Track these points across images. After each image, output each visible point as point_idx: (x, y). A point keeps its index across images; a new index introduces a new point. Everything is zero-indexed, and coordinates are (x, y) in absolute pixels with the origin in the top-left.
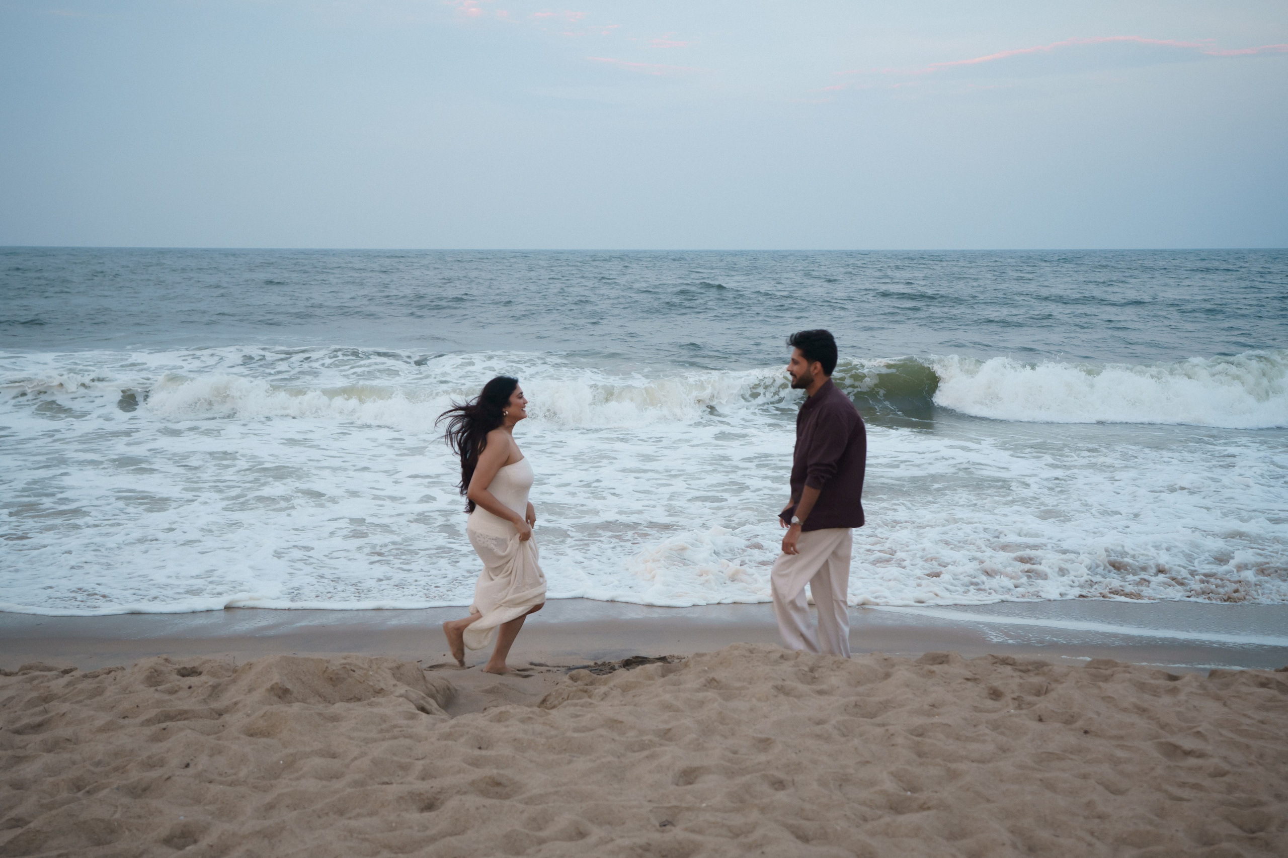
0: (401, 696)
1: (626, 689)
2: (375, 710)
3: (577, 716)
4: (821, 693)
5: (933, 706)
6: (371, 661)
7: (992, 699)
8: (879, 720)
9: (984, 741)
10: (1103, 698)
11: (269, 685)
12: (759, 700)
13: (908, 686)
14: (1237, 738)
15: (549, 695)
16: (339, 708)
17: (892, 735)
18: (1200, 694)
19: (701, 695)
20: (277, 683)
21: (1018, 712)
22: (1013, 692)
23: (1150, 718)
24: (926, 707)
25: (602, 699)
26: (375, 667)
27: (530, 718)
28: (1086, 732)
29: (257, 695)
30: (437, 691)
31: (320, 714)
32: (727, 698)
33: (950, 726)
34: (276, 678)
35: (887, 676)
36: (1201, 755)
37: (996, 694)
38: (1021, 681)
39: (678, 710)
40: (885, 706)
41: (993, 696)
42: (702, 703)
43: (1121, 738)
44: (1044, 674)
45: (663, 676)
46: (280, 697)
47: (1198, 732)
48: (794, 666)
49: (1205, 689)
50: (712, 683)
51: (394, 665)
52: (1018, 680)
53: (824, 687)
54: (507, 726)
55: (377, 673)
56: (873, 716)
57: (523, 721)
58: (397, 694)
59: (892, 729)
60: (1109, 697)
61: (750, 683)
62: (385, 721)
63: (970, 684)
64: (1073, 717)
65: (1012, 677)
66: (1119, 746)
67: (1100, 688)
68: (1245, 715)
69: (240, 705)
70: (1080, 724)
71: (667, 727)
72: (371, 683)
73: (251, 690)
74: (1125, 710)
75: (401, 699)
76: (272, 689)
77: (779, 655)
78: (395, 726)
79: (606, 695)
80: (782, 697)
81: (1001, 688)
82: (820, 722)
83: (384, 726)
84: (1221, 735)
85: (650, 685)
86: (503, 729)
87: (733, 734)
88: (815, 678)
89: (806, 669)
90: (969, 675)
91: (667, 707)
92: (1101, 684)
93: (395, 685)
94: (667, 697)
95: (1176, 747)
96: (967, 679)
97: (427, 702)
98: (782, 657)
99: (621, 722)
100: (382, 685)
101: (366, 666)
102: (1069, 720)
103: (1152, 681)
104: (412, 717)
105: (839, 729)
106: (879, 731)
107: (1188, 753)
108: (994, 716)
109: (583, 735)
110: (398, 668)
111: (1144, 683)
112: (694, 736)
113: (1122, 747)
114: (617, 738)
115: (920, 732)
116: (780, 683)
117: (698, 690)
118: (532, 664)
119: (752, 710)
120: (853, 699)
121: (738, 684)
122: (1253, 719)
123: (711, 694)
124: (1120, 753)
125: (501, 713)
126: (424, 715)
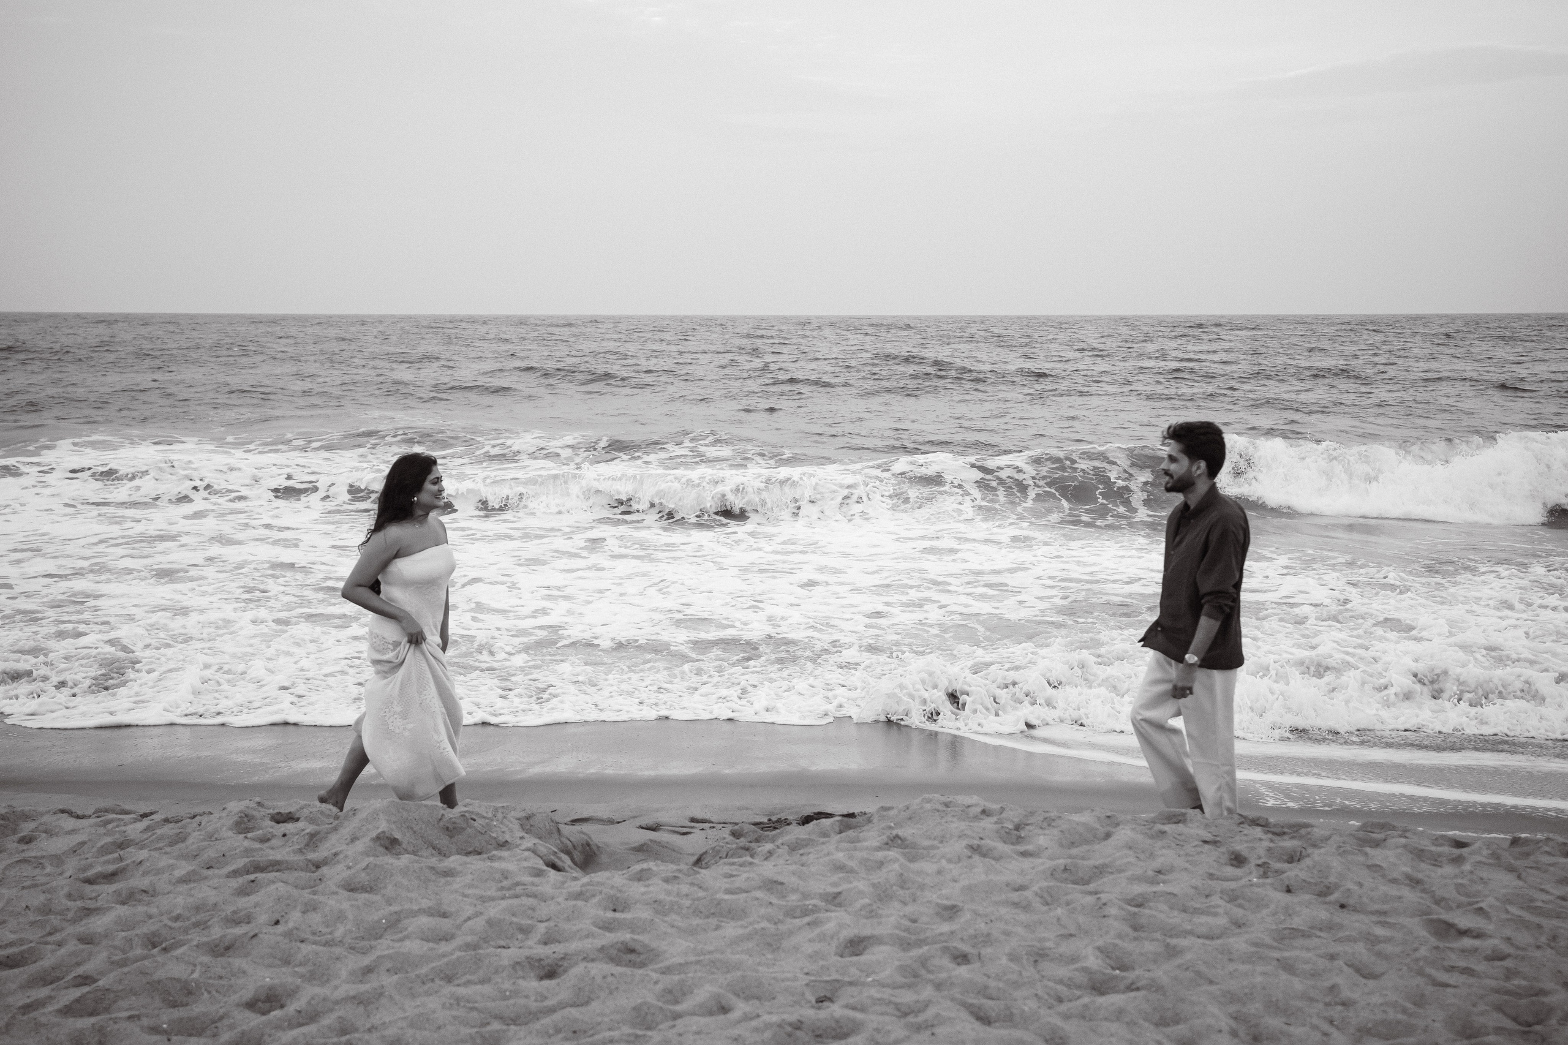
0: (528, 849)
1: (794, 847)
2: (496, 865)
3: (732, 876)
4: (1024, 854)
5: (1159, 872)
6: (496, 809)
7: (1232, 865)
8: (1091, 887)
9: (1216, 914)
10: (1369, 867)
11: (374, 834)
12: (950, 861)
13: (1130, 848)
14: (1527, 916)
15: (706, 853)
16: (454, 861)
17: (1105, 904)
18: (1490, 864)
19: (880, 855)
20: (384, 832)
21: (1261, 881)
22: (1260, 858)
23: (1424, 891)
24: (1150, 873)
25: (766, 859)
26: (500, 816)
27: (676, 877)
28: (1342, 906)
29: (360, 846)
30: (574, 846)
31: (432, 868)
32: (912, 859)
33: (1175, 895)
34: (383, 826)
35: (1108, 836)
36: (1479, 935)
37: (1238, 860)
38: (1272, 845)
39: (851, 871)
40: (1101, 871)
41: (1235, 862)
42: (881, 864)
43: (1385, 913)
44: (1301, 837)
45: (841, 832)
46: (387, 848)
47: (1481, 909)
48: (996, 823)
49: (1498, 858)
50: (895, 841)
51: (524, 814)
52: (1266, 844)
53: (1030, 847)
54: (648, 886)
55: (502, 823)
56: (1087, 883)
57: (666, 880)
58: (523, 847)
59: (1104, 897)
60: (1377, 866)
61: (942, 842)
62: (507, 878)
63: (1207, 847)
64: (1328, 888)
65: (1261, 839)
66: (1379, 922)
67: (1366, 854)
68: (1542, 890)
69: (341, 856)
70: (1336, 896)
71: (836, 890)
72: (494, 835)
73: (354, 839)
74: (1394, 881)
75: (527, 853)
76: (378, 838)
77: (980, 809)
78: (517, 884)
79: (770, 853)
80: (977, 858)
81: (1245, 853)
82: (1021, 888)
83: (505, 883)
84: (1507, 912)
85: (823, 843)
86: (643, 889)
87: (914, 900)
88: (1020, 837)
89: (1011, 826)
90: (1208, 837)
91: (840, 868)
92: (1368, 850)
93: (522, 838)
94: (840, 856)
95: (1450, 926)
96: (1205, 842)
97: (560, 859)
98: (984, 812)
99: (782, 884)
100: (507, 837)
101: (490, 815)
102: (1324, 892)
103: (1433, 848)
104: (539, 873)
105: (1042, 897)
106: (1090, 899)
107: (1464, 933)
108: (1233, 885)
109: (735, 897)
110: (528, 818)
111: (1422, 851)
112: (867, 901)
113: (1383, 924)
114: (775, 901)
115: (1139, 902)
116: (976, 842)
117: (878, 849)
118: (693, 820)
119: (939, 872)
120: (1062, 861)
121: (926, 843)
122: (1552, 894)
123: (892, 853)
124: (1379, 931)
125: (642, 870)
126: (552, 873)
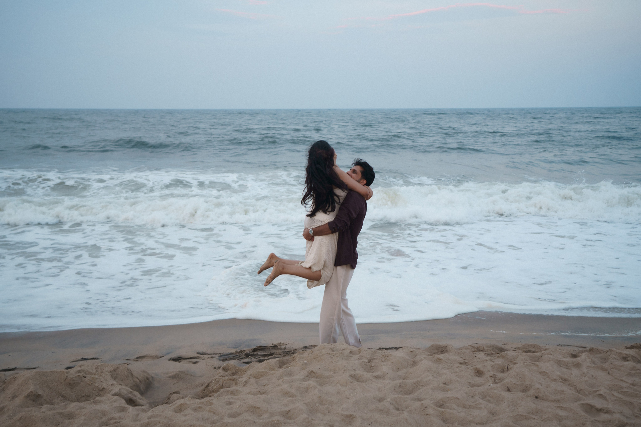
0: (116, 394)
1: (257, 376)
2: (98, 407)
3: (230, 403)
4: (377, 377)
5: (445, 384)
6: (97, 367)
7: (477, 376)
8: (415, 395)
9: (480, 408)
10: (541, 373)
11: (26, 393)
12: (342, 385)
13: (429, 371)
14: (625, 398)
15: (211, 382)
16: (73, 407)
17: (426, 407)
18: (593, 367)
19: (306, 384)
20: (32, 391)
21: (495, 385)
22: (489, 371)
23: (569, 385)
24: (442, 385)
25: (244, 386)
26: (99, 371)
27: (200, 407)
28: (537, 398)
29: (18, 401)
30: (140, 382)
31: (60, 413)
32: (321, 384)
33: (458, 399)
34: (32, 387)
35: (415, 363)
36: (608, 412)
37: (479, 373)
38: (493, 363)
39: (292, 396)
40: (417, 385)
41: (477, 374)
42: (307, 389)
43: (558, 401)
44: (503, 357)
45: (280, 367)
46: (34, 401)
47: (601, 395)
48: (359, 359)
49: (594, 363)
50: (312, 374)
51: (112, 368)
52: (490, 363)
53: (379, 373)
54: (186, 416)
55: (101, 375)
56: (411, 393)
57: (195, 410)
58: (113, 392)
59: (425, 402)
60: (544, 372)
61: (334, 373)
62: (105, 415)
63: (464, 367)
64: (527, 387)
65: (486, 360)
66: (558, 407)
67: (537, 366)
68: (622, 380)
69: (6, 409)
70: (531, 392)
71: (288, 409)
72: (97, 385)
73: (14, 397)
74: (555, 380)
75: (116, 397)
76: (28, 396)
77: (349, 351)
78: (111, 419)
79: (246, 382)
80: (356, 383)
81: (482, 369)
82: (380, 400)
83: (104, 419)
84: (613, 395)
85: (272, 374)
86: (183, 418)
87: (329, 412)
88: (372, 366)
89: (367, 361)
90: (461, 360)
91: (286, 394)
92: (537, 363)
93: (112, 385)
94: (285, 386)
95: (591, 406)
96: (461, 363)
97: (134, 396)
98: (351, 352)
99: (259, 408)
100: (104, 385)
101: (94, 371)
102: (525, 390)
103: (564, 359)
104: (123, 410)
105: (393, 404)
106: (418, 404)
107: (599, 410)
108: (481, 389)
109: (235, 420)
110: (115, 370)
111: (560, 361)
112: (305, 416)
113: (561, 408)
114: (257, 421)
115: (442, 405)
116: (353, 373)
117: (304, 380)
118: (198, 353)
119: (338, 393)
120: (398, 382)
121: (327, 374)
122: (627, 383)
123: (312, 382)
124: (562, 413)
125: (181, 405)
126: (131, 409)
